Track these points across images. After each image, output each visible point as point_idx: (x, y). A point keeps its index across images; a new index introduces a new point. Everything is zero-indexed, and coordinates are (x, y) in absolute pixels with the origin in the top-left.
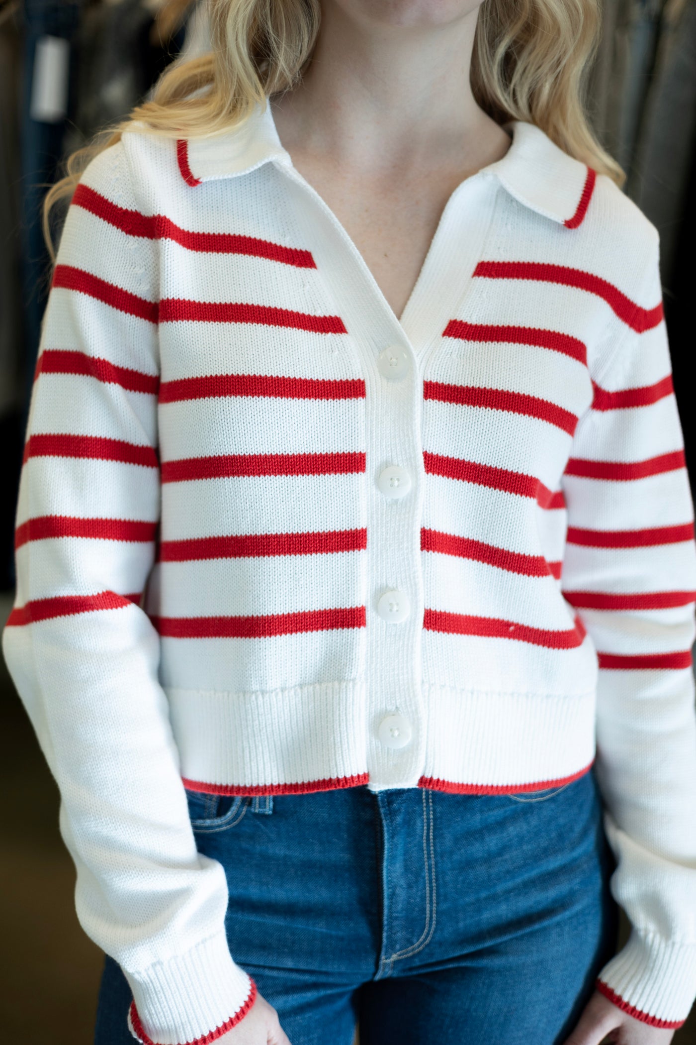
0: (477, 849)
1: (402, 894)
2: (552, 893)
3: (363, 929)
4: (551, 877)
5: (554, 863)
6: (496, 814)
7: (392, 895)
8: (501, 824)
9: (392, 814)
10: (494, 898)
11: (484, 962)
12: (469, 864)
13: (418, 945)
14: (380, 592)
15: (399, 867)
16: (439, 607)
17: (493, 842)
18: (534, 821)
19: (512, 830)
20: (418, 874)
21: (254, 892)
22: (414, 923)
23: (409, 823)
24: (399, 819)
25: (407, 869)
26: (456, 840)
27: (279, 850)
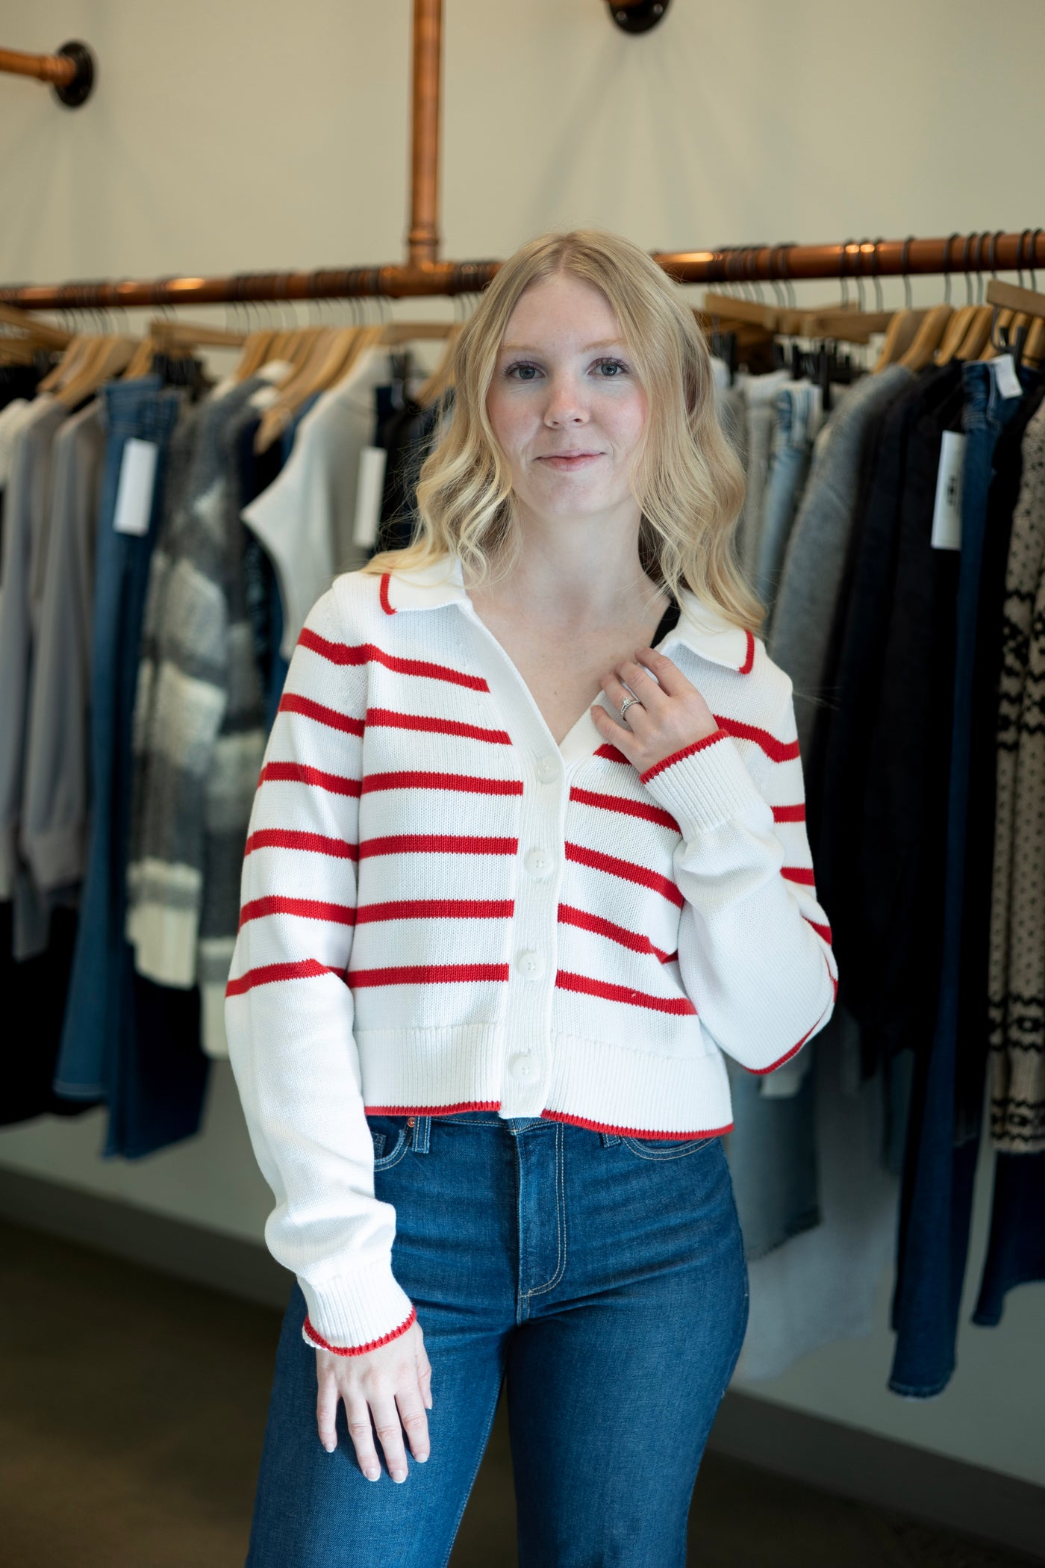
0: (604, 1197)
1: (535, 1231)
2: (671, 1247)
3: (504, 1265)
4: (670, 1232)
5: (674, 1219)
6: (619, 1166)
7: (527, 1230)
8: (625, 1177)
9: (527, 1154)
10: (618, 1246)
11: (609, 1301)
12: (596, 1210)
13: (550, 1284)
14: (522, 953)
15: (533, 1204)
16: (571, 969)
17: (617, 1192)
18: (656, 1179)
19: (635, 1184)
20: (550, 1214)
21: (412, 1227)
22: (548, 1261)
23: (542, 1164)
24: (534, 1159)
25: (540, 1208)
26: (585, 1187)
27: (433, 1188)
